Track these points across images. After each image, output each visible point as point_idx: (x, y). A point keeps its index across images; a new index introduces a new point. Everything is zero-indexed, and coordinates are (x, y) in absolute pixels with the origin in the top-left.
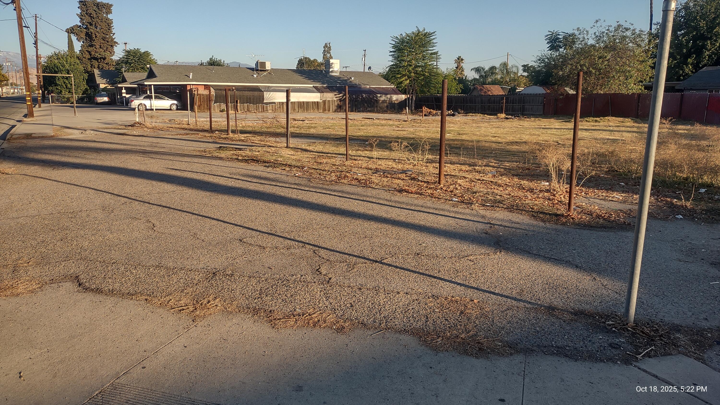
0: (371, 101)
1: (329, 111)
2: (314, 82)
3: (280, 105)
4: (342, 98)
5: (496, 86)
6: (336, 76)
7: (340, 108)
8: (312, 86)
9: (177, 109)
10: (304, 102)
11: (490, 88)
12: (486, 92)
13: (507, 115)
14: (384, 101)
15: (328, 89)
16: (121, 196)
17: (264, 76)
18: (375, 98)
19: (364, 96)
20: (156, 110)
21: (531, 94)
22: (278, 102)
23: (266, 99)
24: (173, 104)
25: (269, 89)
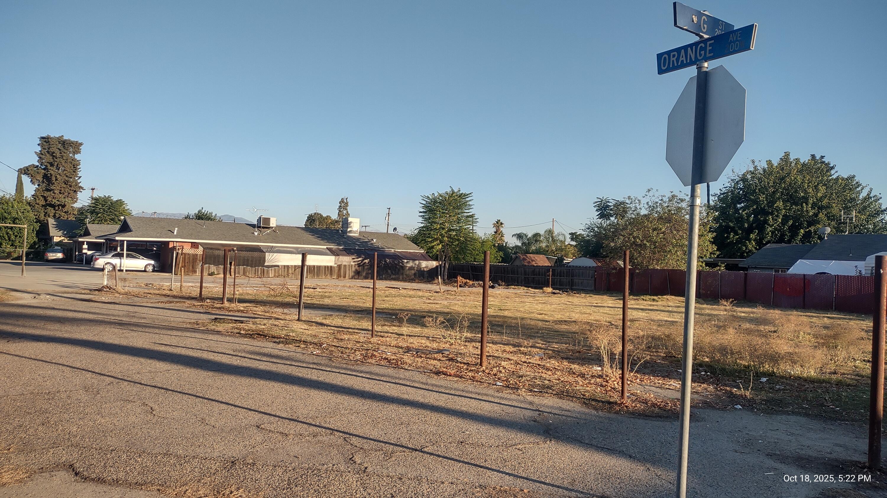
0: (396, 267)
1: (345, 277)
2: (328, 244)
3: (284, 268)
4: (362, 262)
5: (541, 256)
6: (354, 236)
7: (357, 275)
8: (325, 247)
9: (154, 271)
10: (314, 266)
11: (535, 258)
12: (529, 262)
13: (554, 289)
14: (411, 268)
15: (344, 252)
16: (105, 375)
17: (268, 234)
18: (401, 264)
19: (388, 261)
20: (126, 271)
21: (580, 267)
22: (282, 266)
23: (268, 262)
24: (149, 264)
25: (272, 250)
